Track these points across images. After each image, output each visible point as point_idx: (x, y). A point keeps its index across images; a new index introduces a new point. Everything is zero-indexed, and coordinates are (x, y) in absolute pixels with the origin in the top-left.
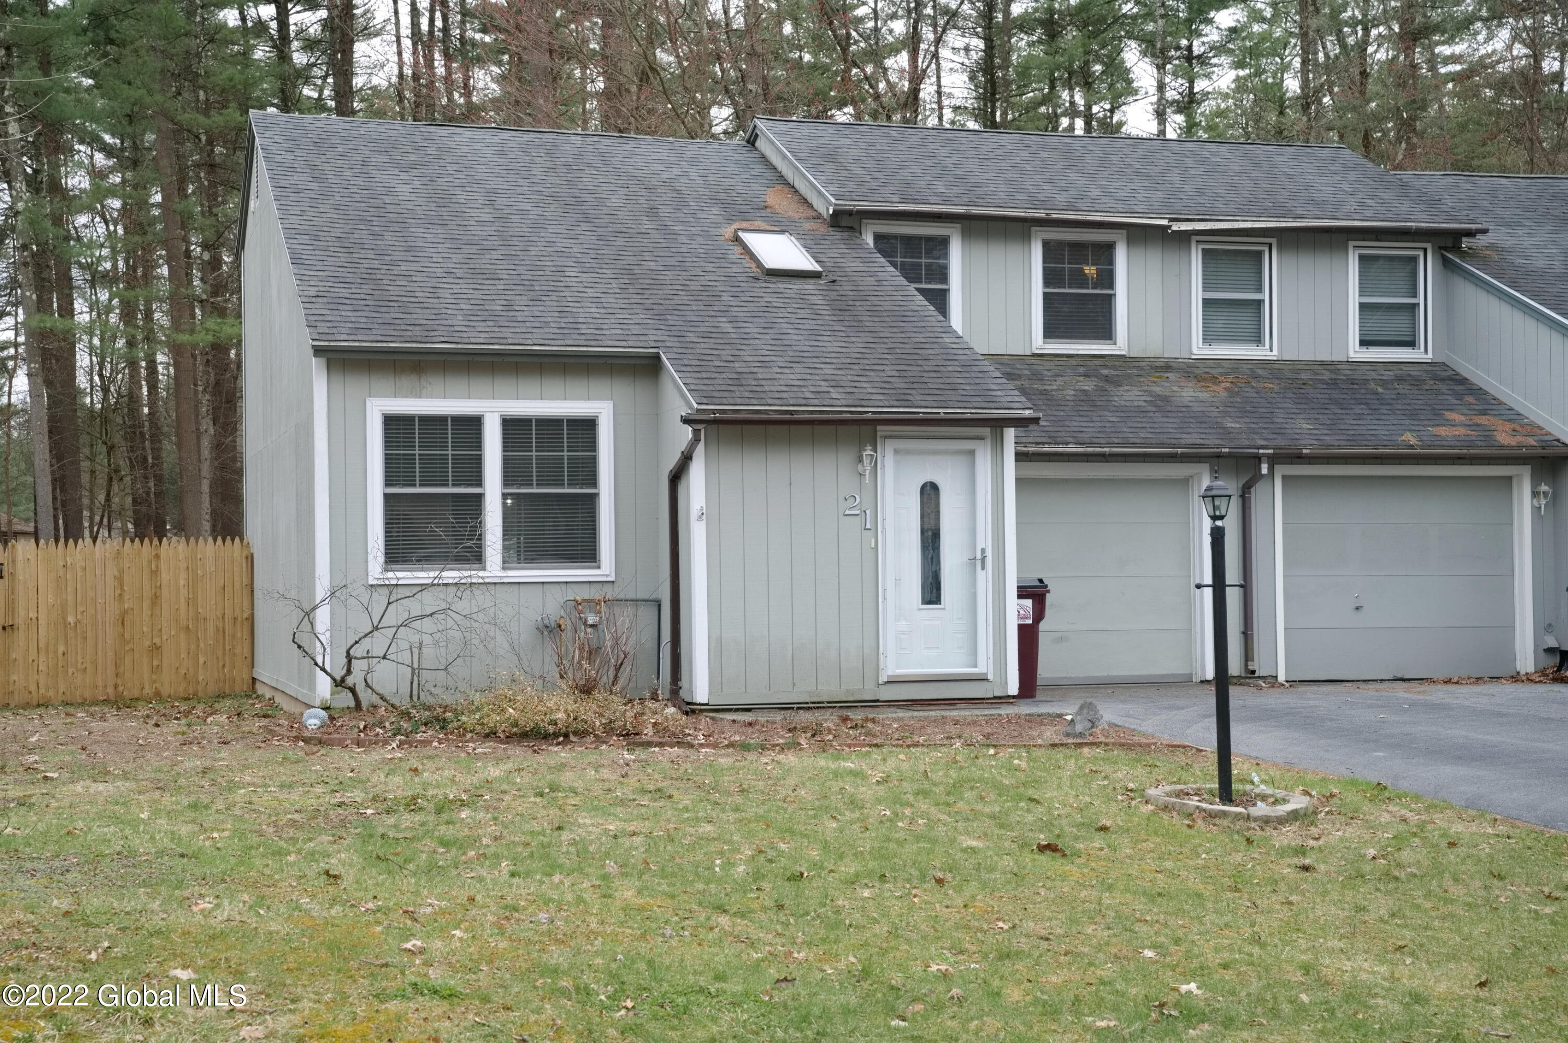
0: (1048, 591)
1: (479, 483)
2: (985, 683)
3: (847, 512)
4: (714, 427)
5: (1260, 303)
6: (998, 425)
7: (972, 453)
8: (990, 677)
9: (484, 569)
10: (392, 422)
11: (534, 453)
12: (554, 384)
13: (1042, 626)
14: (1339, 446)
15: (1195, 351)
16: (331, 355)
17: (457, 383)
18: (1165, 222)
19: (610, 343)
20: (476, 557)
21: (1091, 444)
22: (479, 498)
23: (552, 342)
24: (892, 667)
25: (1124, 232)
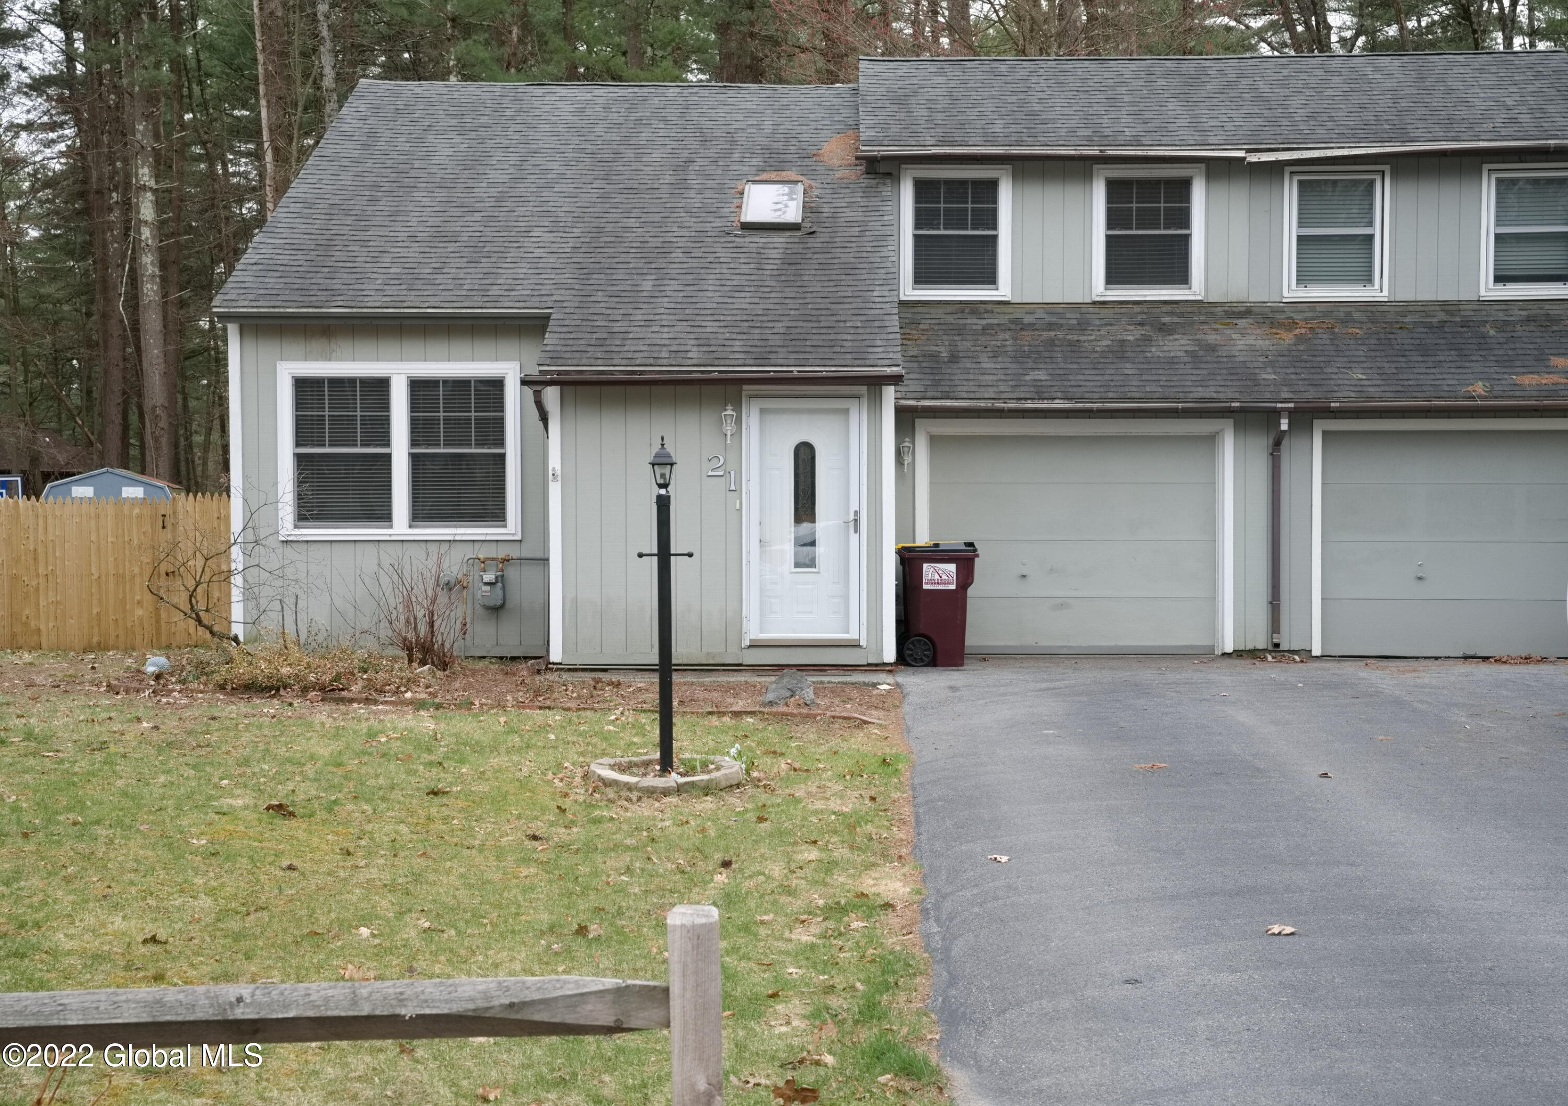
0: (977, 556)
1: (387, 443)
2: (858, 649)
3: (710, 473)
4: (572, 388)
5: (1370, 238)
6: (876, 383)
7: (847, 411)
8: (863, 643)
9: (391, 527)
10: (302, 385)
11: (441, 414)
12: (461, 346)
13: (971, 591)
14: (1381, 399)
15: (1286, 294)
16: (244, 322)
17: (366, 346)
18: (1241, 154)
19: (511, 304)
20: (384, 516)
21: (1081, 399)
22: (388, 458)
23: (447, 305)
24: (754, 631)
25: (1203, 166)
